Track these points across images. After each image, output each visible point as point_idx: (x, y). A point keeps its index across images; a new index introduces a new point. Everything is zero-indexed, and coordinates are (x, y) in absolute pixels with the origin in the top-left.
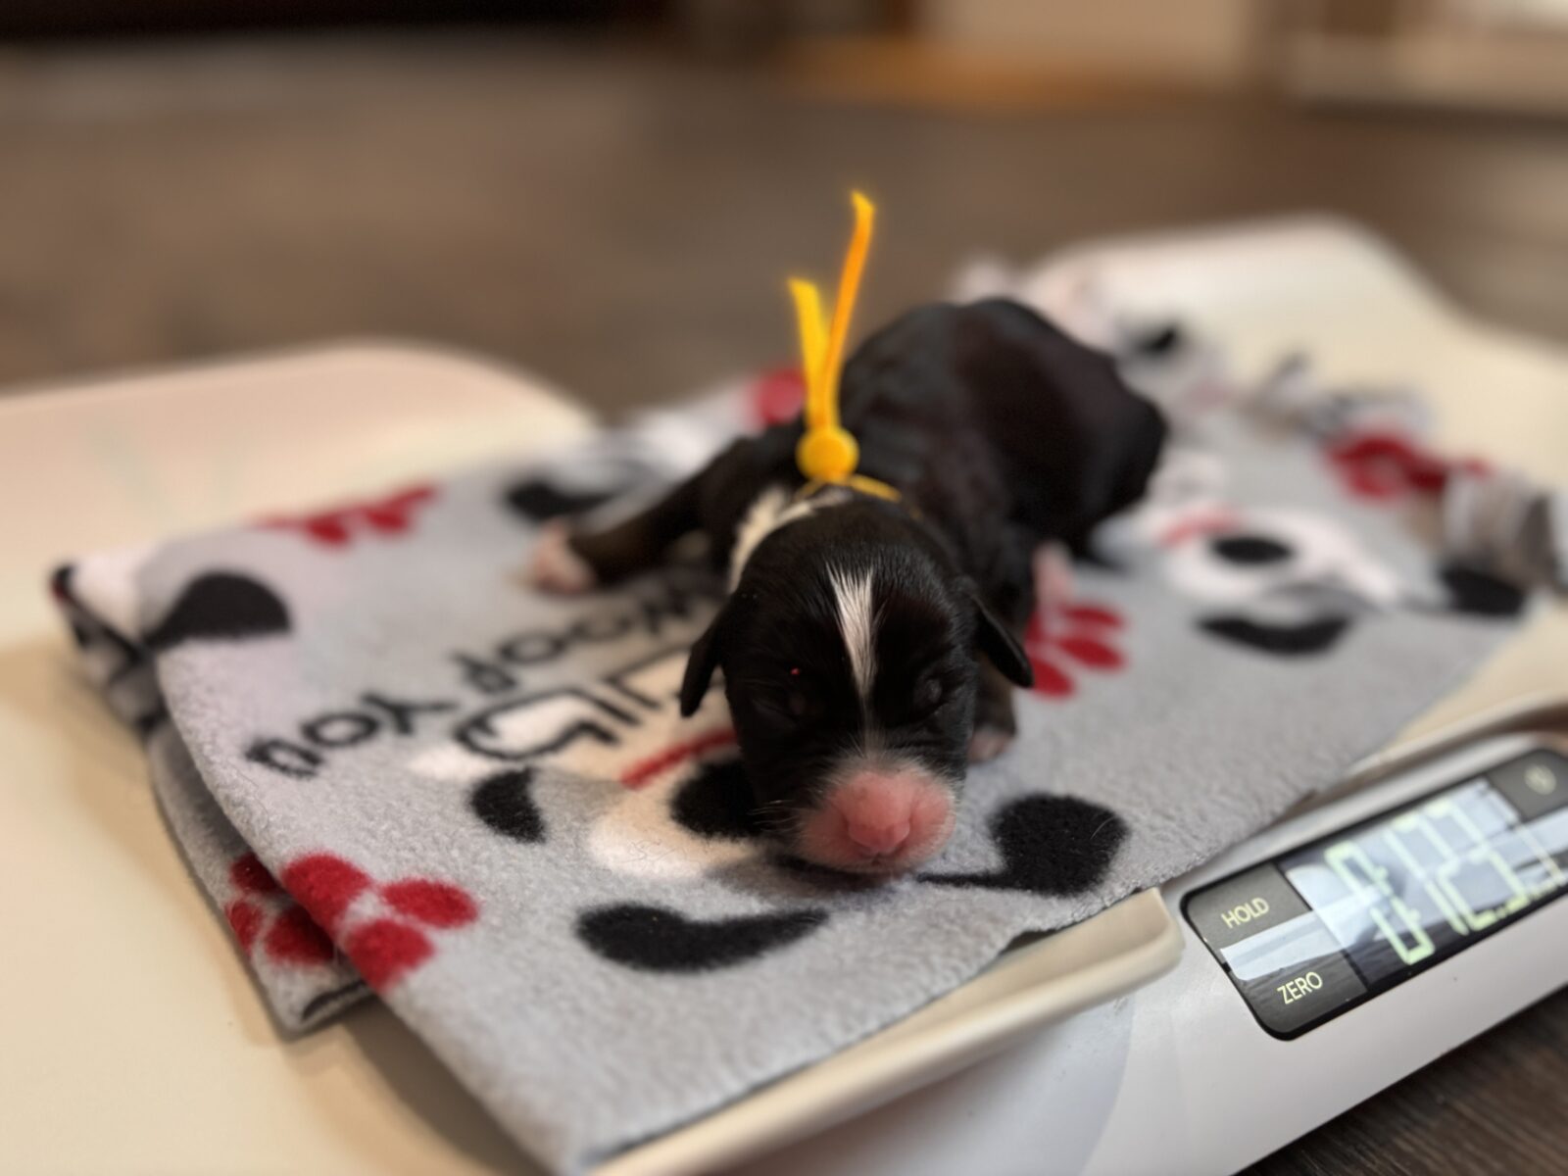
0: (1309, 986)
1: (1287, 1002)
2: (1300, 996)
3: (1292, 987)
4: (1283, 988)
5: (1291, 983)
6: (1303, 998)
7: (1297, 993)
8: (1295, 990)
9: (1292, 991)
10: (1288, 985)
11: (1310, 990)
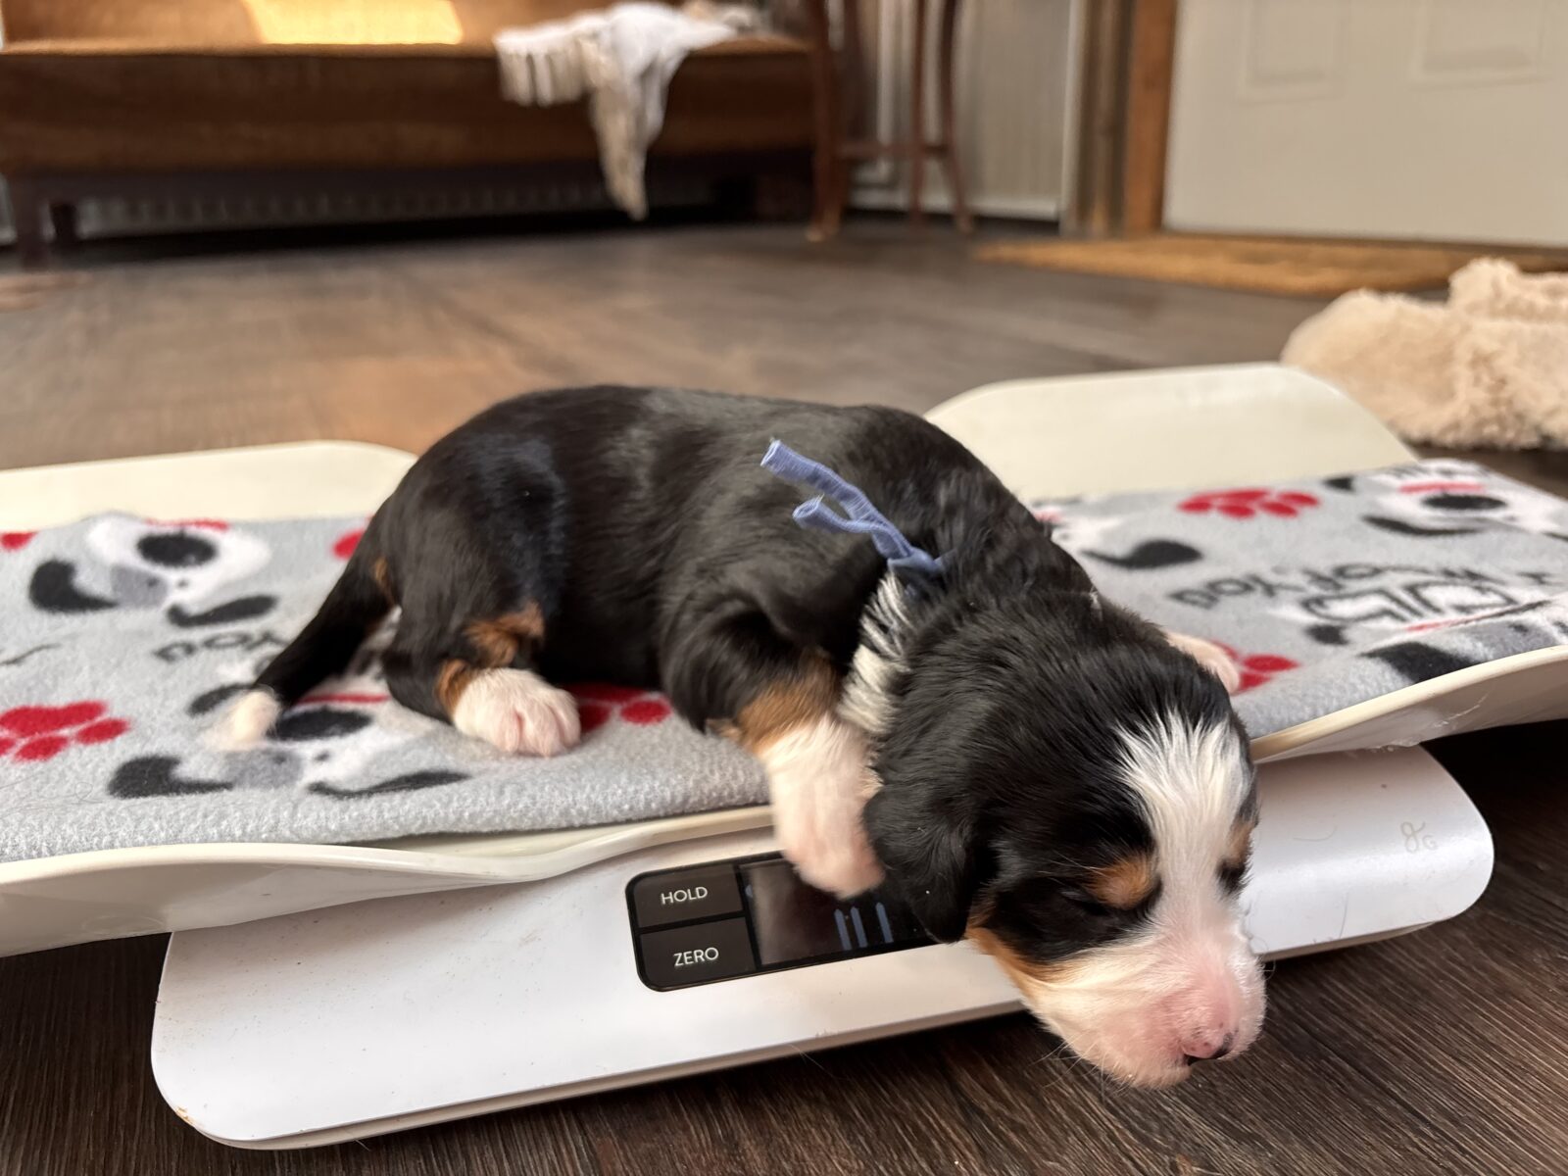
0: (704, 957)
1: (677, 964)
2: (691, 962)
3: (688, 955)
4: (680, 954)
5: (689, 953)
6: (694, 964)
7: (689, 961)
8: (691, 957)
9: (686, 958)
10: (685, 954)
11: (703, 960)
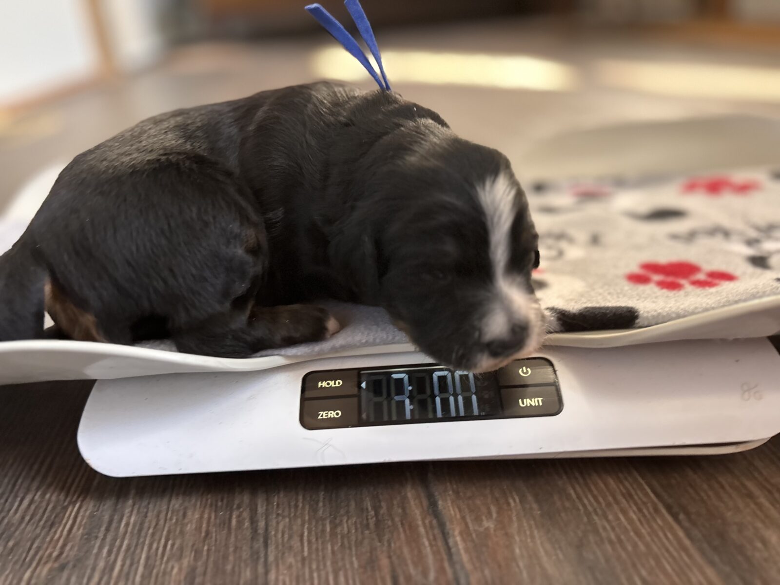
0: (333, 415)
1: (319, 417)
2: (326, 417)
4: (321, 413)
5: (327, 412)
6: (328, 418)
7: (326, 416)
8: (326, 415)
9: (324, 415)
10: (325, 412)
